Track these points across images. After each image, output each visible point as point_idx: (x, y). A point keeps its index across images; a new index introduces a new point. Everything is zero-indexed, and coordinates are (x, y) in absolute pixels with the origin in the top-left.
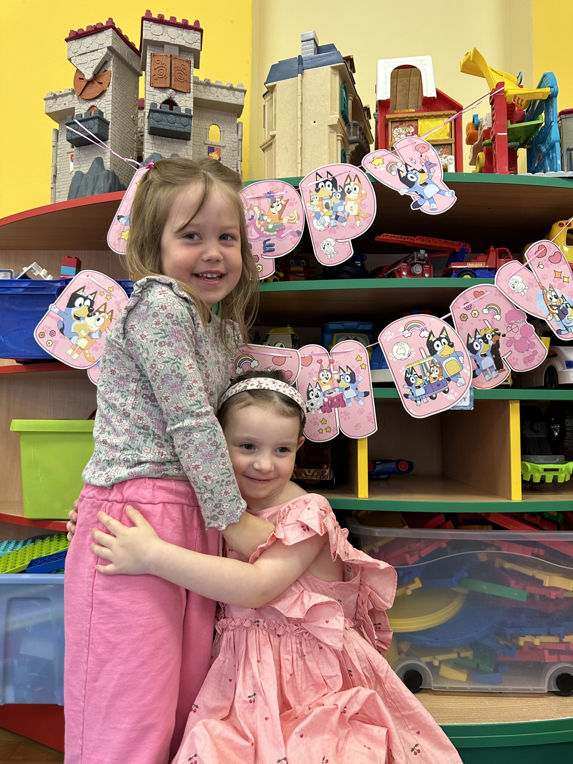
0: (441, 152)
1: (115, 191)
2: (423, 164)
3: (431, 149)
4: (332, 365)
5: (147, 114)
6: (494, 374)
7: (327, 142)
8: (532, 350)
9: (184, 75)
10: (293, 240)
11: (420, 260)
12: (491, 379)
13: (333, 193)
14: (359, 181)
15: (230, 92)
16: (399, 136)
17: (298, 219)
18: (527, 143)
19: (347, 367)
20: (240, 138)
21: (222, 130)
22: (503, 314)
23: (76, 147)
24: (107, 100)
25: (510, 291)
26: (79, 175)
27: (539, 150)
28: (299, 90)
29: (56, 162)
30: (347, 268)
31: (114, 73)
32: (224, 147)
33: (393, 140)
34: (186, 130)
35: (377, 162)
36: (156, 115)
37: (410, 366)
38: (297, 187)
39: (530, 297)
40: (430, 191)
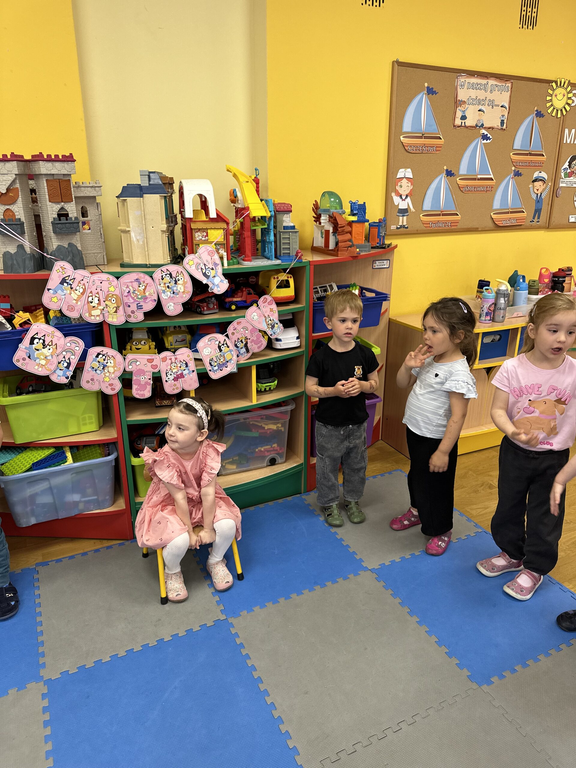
0: (220, 247)
2: (213, 264)
3: (216, 254)
4: (176, 360)
6: (246, 354)
7: (161, 240)
8: (261, 343)
9: (68, 191)
10: (152, 303)
12: (245, 357)
13: (170, 281)
14: (183, 275)
15: (93, 189)
16: (198, 237)
17: (154, 294)
19: (184, 360)
21: (88, 209)
22: (249, 329)
24: (18, 206)
25: (251, 320)
26: (8, 255)
28: (143, 208)
31: (20, 188)
33: (196, 240)
34: (77, 230)
35: (190, 263)
37: (211, 358)
38: (151, 277)
39: (260, 322)
40: (217, 280)
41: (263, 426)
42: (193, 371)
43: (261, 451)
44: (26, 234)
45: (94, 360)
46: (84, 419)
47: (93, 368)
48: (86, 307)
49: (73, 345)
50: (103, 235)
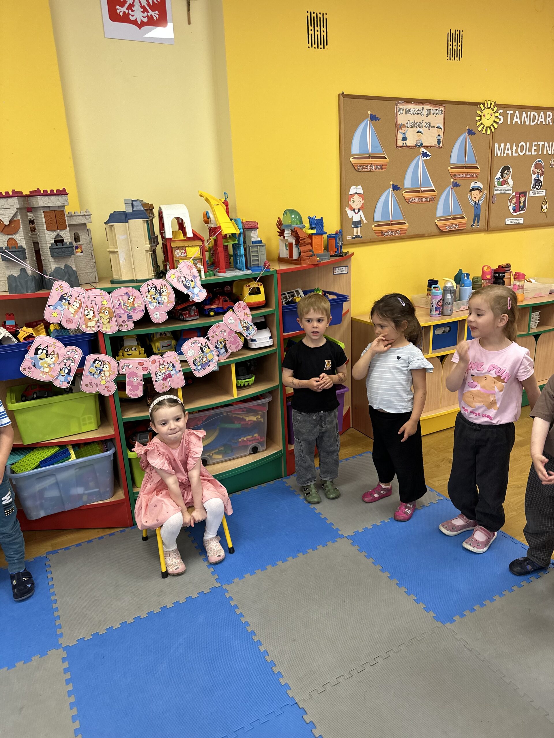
0: (197, 262)
2: (192, 276)
4: (164, 362)
6: (225, 354)
7: (145, 258)
8: (238, 344)
9: (63, 220)
10: (141, 313)
12: (224, 356)
13: (156, 293)
14: (166, 287)
17: (142, 305)
19: (171, 362)
20: (90, 238)
21: (80, 235)
22: (227, 333)
25: (228, 324)
26: (13, 278)
28: (128, 231)
32: (83, 244)
33: (176, 256)
35: (173, 276)
36: (56, 250)
37: (195, 359)
38: (139, 290)
39: (236, 325)
40: (196, 290)
41: (245, 418)
42: (180, 371)
43: (243, 441)
44: (28, 259)
45: (92, 366)
46: (84, 420)
47: (91, 373)
49: (73, 353)
50: (94, 257)
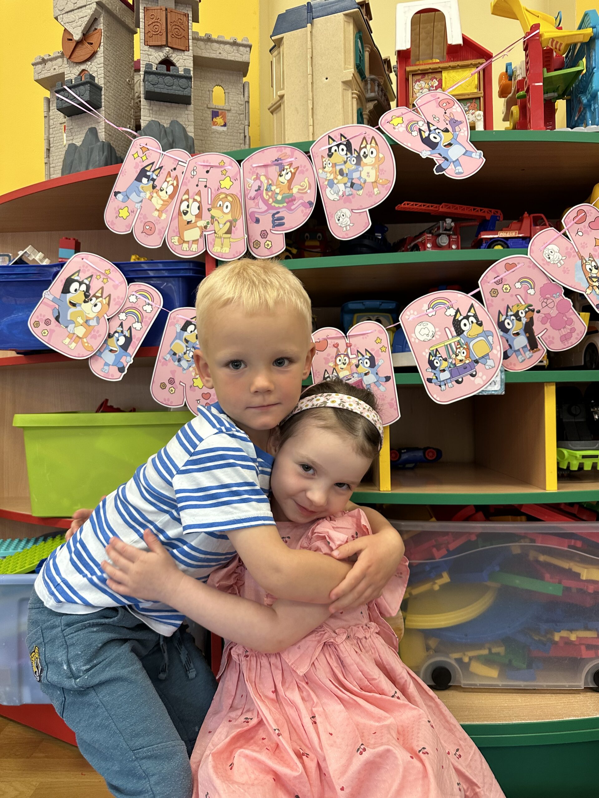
0: (468, 107)
1: (111, 164)
2: (448, 122)
3: (456, 105)
4: (349, 348)
5: (142, 76)
6: (528, 354)
7: (340, 101)
8: (569, 327)
9: (181, 30)
10: (305, 211)
11: (446, 230)
12: (525, 360)
13: (347, 158)
14: (376, 144)
15: (234, 48)
16: (421, 91)
17: (310, 188)
18: (567, 94)
19: (366, 350)
20: (246, 100)
21: (226, 91)
22: (538, 287)
23: (68, 116)
24: (99, 62)
25: (545, 262)
26: (72, 148)
27: (580, 102)
28: (309, 43)
29: (49, 134)
30: (366, 242)
31: (105, 31)
32: (229, 111)
33: (415, 95)
34: (186, 93)
35: (396, 121)
36: (152, 77)
37: (434, 348)
39: (567, 268)
40: (455, 153)
41: (576, 568)
42: (388, 379)
45: (178, 337)
47: (175, 354)
48: (175, 223)
49: (142, 301)
